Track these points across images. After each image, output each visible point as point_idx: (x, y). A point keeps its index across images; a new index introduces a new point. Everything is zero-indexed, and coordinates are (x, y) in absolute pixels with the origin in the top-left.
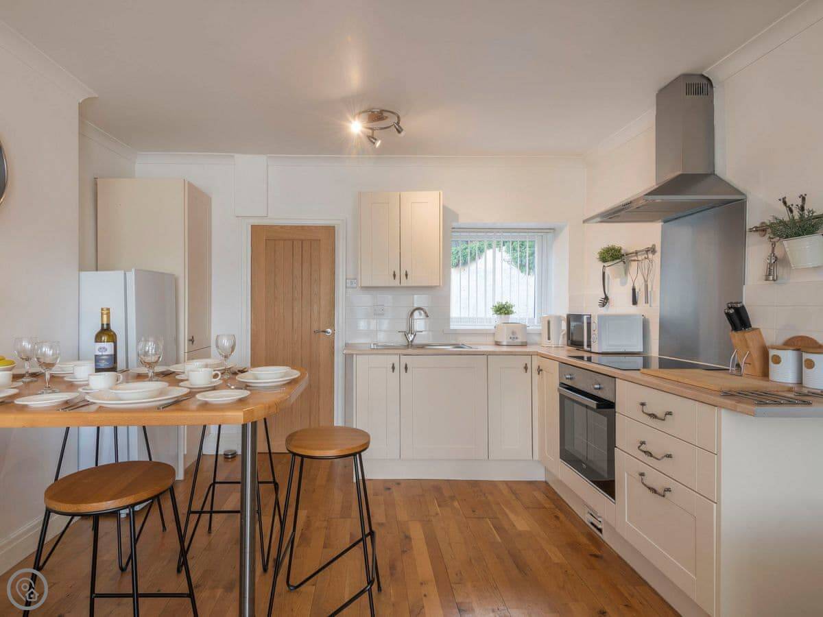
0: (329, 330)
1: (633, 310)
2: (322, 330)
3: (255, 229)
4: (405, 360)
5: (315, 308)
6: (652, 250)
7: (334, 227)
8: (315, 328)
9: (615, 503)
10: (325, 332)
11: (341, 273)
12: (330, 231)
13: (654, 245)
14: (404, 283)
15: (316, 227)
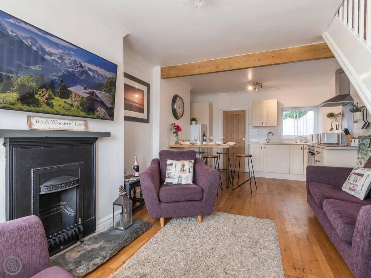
0: (244, 139)
3: (224, 112)
5: (240, 133)
6: (340, 114)
8: (240, 138)
11: (247, 123)
12: (244, 112)
14: (265, 125)
15: (240, 111)
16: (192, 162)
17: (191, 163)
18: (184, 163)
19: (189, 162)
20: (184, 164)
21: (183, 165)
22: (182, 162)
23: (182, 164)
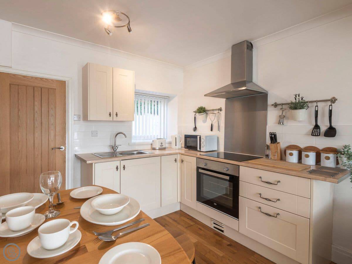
0: (62, 147)
1: (211, 133)
2: (57, 146)
4: (123, 163)
5: (52, 133)
6: (220, 110)
7: (65, 82)
8: (52, 145)
9: (238, 220)
10: (60, 148)
11: (70, 111)
12: (62, 84)
13: (221, 108)
14: (115, 118)
15: (52, 80)
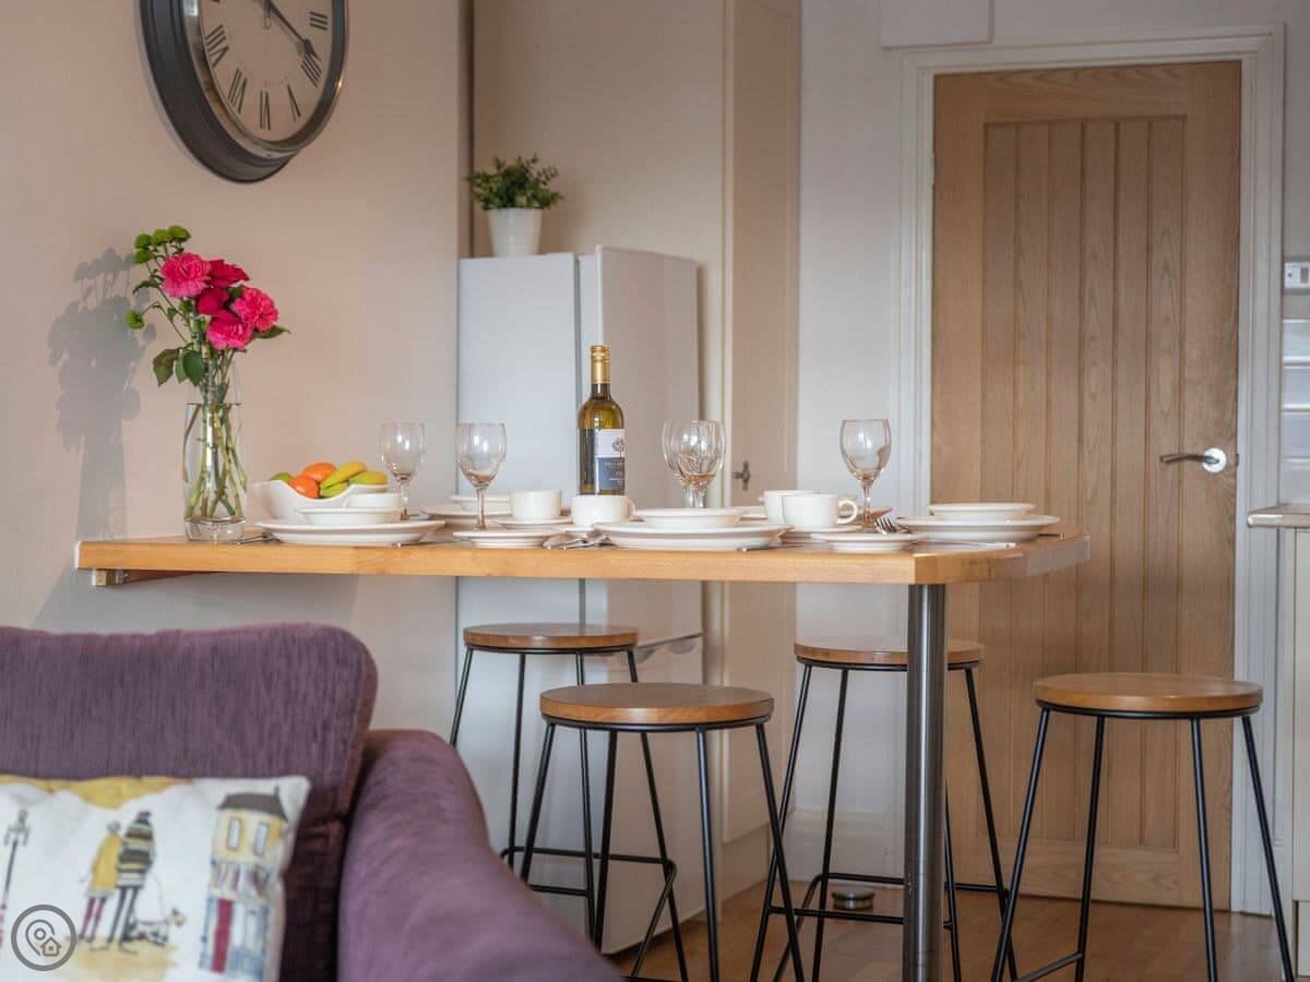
0: (1216, 453)
3: (946, 86)
5: (1165, 370)
7: (1238, 64)
8: (1167, 446)
10: (1201, 458)
11: (1262, 240)
16: (271, 805)
17: (253, 820)
18: (143, 818)
19: (232, 802)
20: (142, 830)
21: (128, 856)
22: (116, 802)
23: (114, 828)
